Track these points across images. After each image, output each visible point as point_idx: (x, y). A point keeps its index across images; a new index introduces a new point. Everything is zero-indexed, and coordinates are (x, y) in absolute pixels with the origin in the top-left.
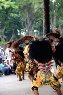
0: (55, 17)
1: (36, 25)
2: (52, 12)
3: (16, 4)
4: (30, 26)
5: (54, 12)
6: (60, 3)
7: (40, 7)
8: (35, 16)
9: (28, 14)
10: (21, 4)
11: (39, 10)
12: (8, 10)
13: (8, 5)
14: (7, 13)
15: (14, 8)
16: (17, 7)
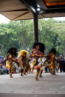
0: (42, 40)
1: (29, 46)
2: (40, 37)
3: (15, 31)
4: (25, 47)
5: (42, 36)
6: (45, 31)
7: (32, 33)
8: (28, 39)
9: (23, 38)
10: (19, 31)
11: (31, 35)
12: (10, 35)
13: (9, 31)
14: (9, 37)
15: (13, 33)
16: (16, 33)
